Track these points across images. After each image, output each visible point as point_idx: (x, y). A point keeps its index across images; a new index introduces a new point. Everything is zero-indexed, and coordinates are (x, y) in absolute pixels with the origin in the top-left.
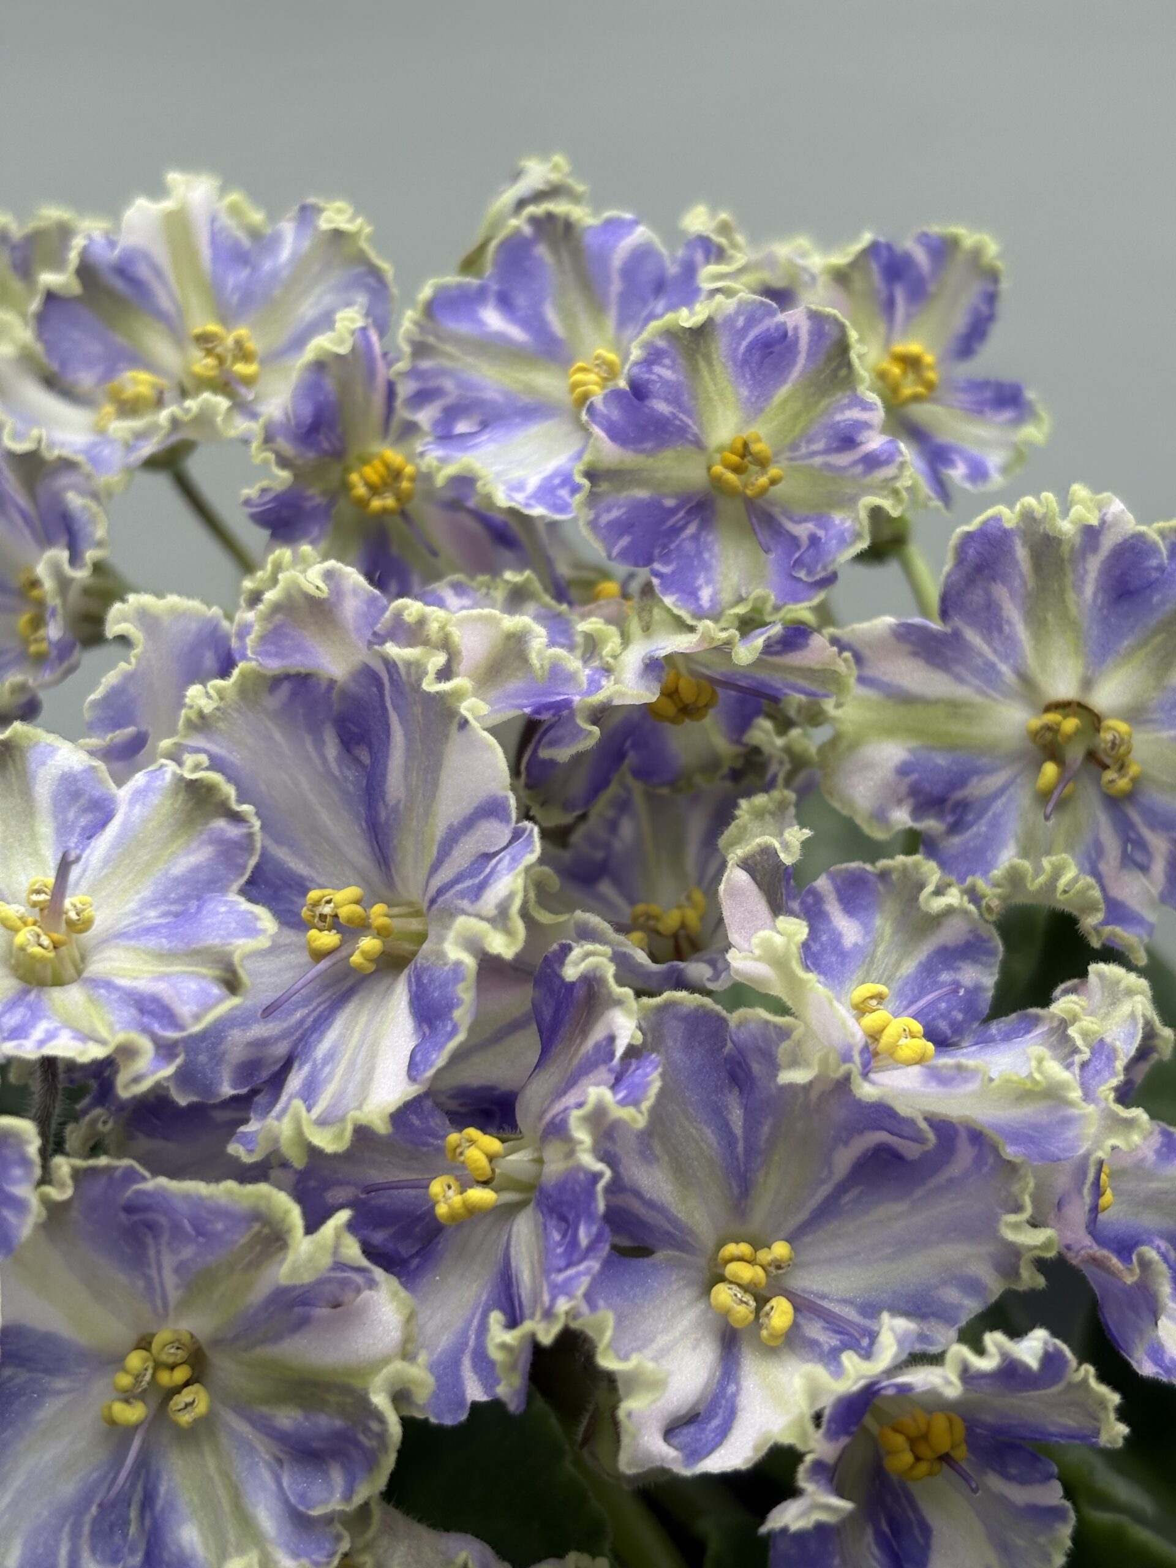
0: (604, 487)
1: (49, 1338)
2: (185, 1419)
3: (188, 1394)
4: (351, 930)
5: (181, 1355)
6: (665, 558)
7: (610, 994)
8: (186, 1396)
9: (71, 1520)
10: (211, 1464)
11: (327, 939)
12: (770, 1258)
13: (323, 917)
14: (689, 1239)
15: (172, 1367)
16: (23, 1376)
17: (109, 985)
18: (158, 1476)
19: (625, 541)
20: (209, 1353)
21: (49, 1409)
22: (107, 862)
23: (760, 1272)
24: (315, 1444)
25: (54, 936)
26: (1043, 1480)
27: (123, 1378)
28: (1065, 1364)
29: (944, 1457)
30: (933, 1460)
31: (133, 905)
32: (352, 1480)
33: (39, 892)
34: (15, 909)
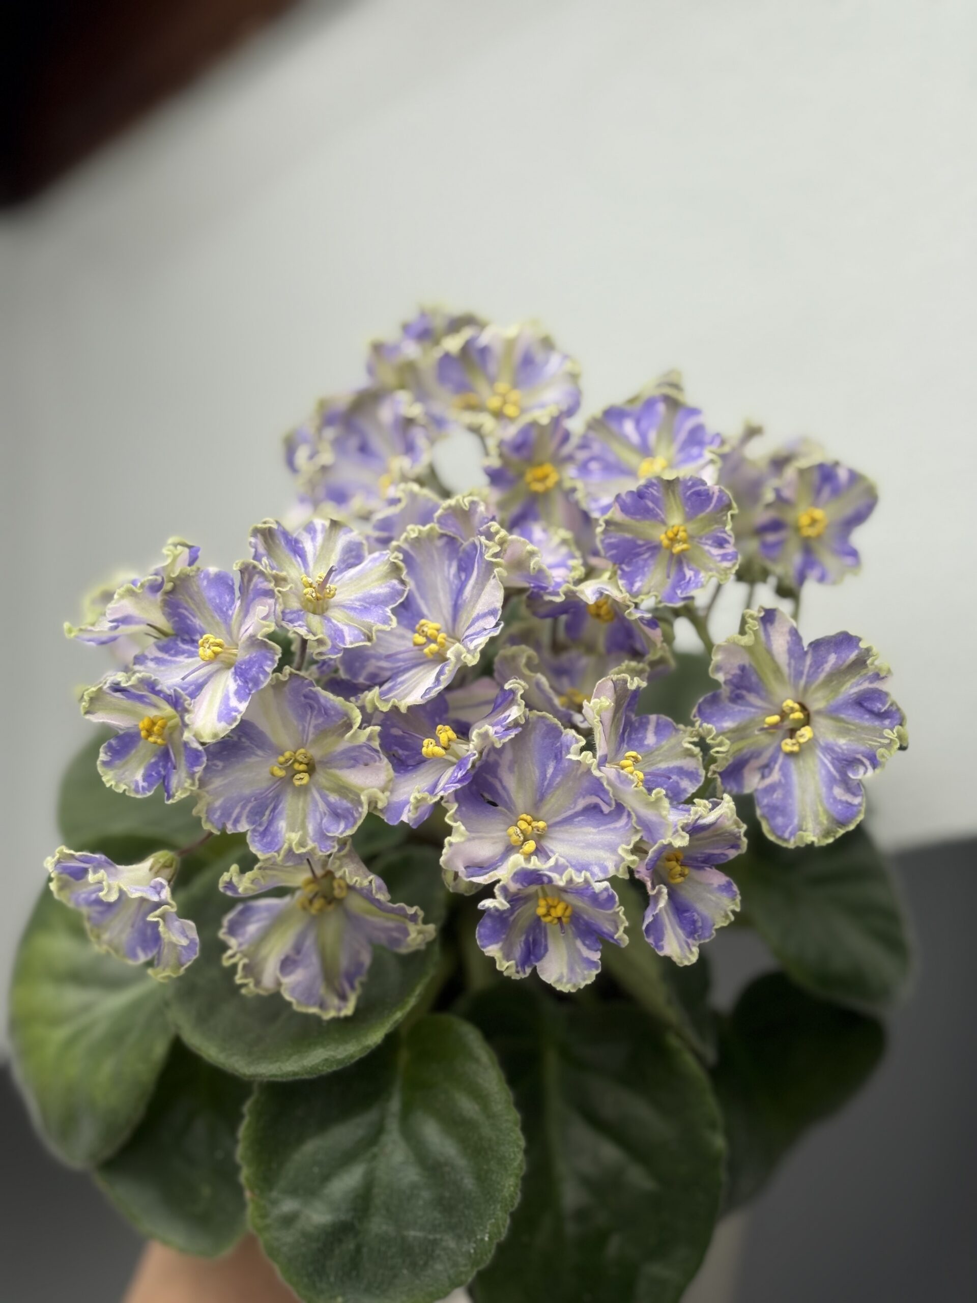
1: (261, 733)
2: (297, 783)
3: (303, 775)
4: (431, 640)
5: (305, 760)
7: (517, 700)
8: (301, 775)
9: (245, 801)
10: (301, 804)
11: (421, 639)
12: (536, 825)
13: (423, 631)
14: (512, 807)
15: (301, 763)
16: (247, 743)
17: (329, 620)
18: (281, 802)
20: (316, 766)
21: (253, 760)
22: (351, 578)
23: (530, 828)
24: (339, 811)
25: (319, 595)
26: (596, 951)
27: (281, 759)
28: (615, 902)
29: (559, 919)
30: (555, 918)
31: (352, 597)
32: (346, 828)
33: (320, 577)
34: (310, 580)
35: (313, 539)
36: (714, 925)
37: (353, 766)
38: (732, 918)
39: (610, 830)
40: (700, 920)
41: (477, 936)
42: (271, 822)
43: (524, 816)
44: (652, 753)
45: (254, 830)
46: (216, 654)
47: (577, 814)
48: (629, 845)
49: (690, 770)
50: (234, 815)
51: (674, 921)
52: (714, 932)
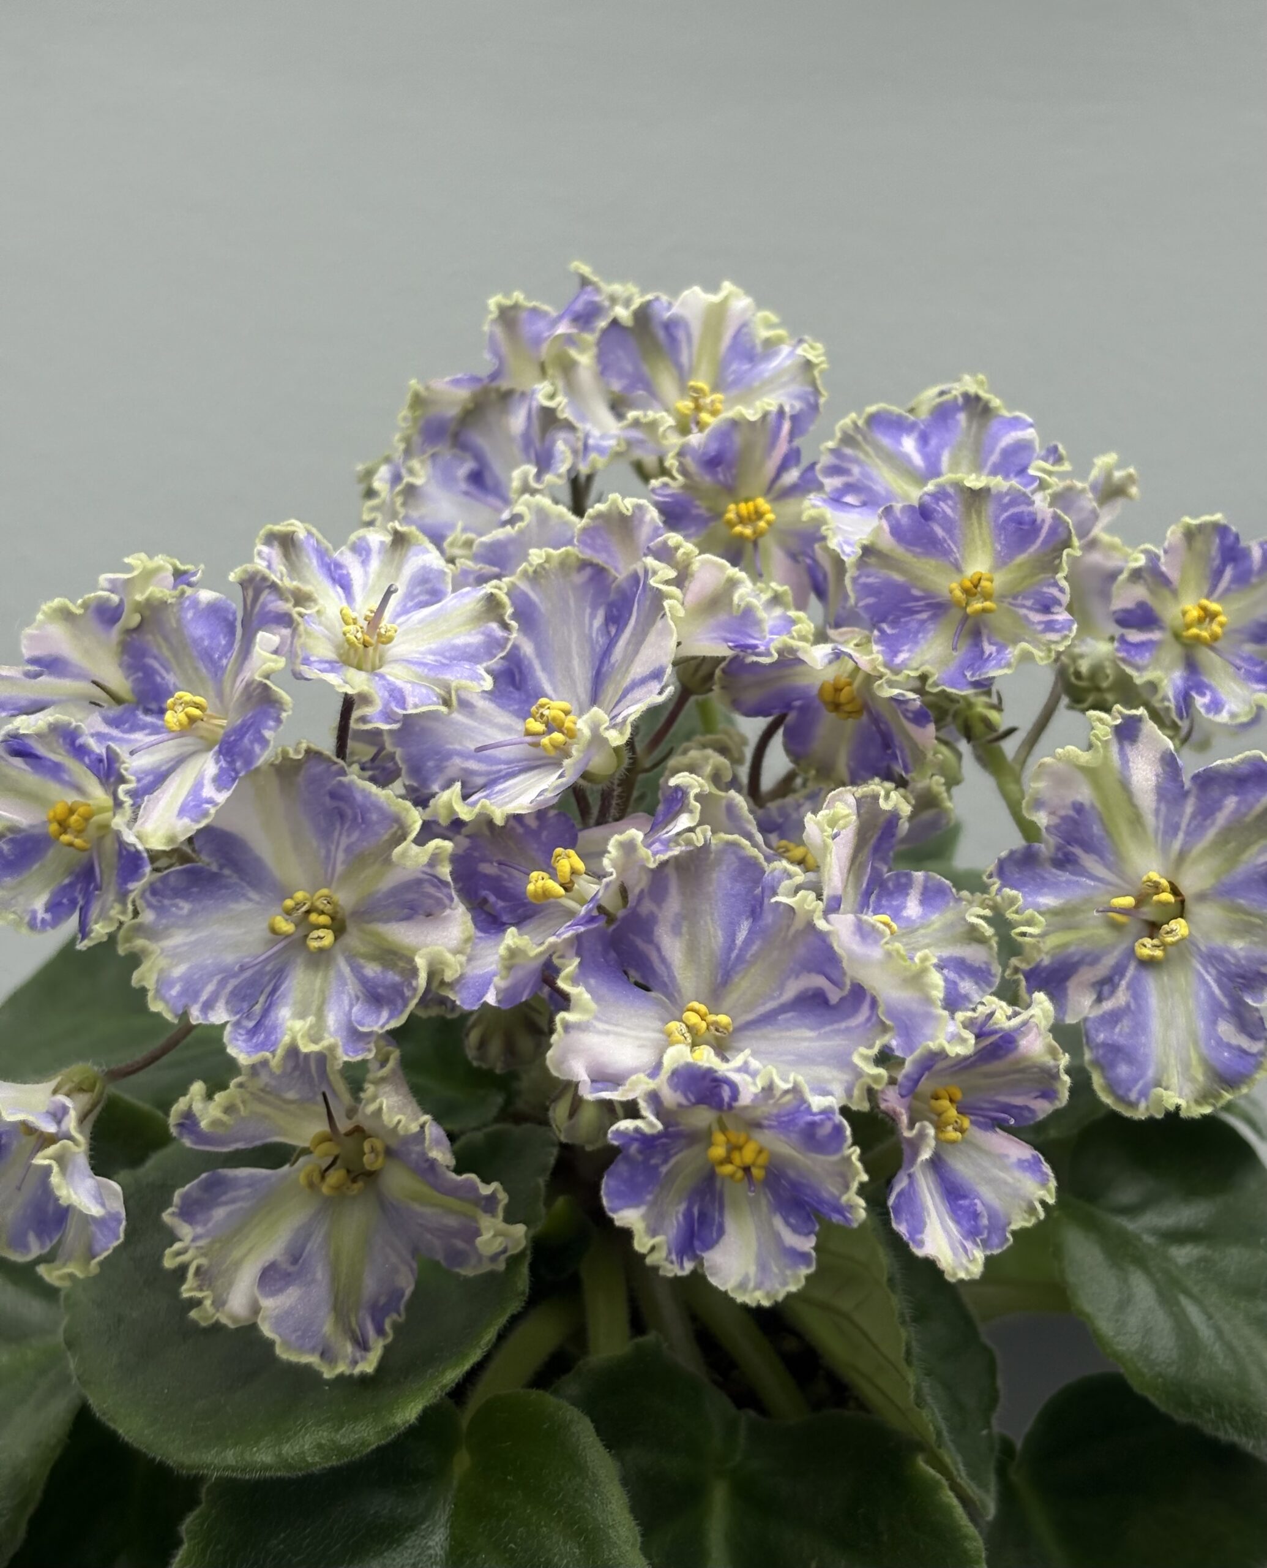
0: (872, 560)
1: (258, 861)
2: (314, 944)
3: (324, 932)
4: (552, 726)
5: (329, 908)
6: (894, 624)
7: (688, 804)
8: (321, 933)
9: (223, 975)
10: (318, 983)
11: (538, 726)
12: (714, 1021)
13: (542, 715)
14: (676, 994)
15: (322, 913)
16: (235, 879)
18: (285, 980)
19: (871, 600)
20: (347, 918)
21: (242, 906)
22: (421, 622)
23: (704, 1025)
24: (380, 990)
25: (367, 638)
26: (807, 1234)
27: (289, 903)
28: (844, 1138)
29: (747, 1170)
30: (739, 1167)
31: (422, 649)
32: (391, 1017)
33: (372, 611)
34: (354, 615)
35: (365, 563)
36: (1009, 1224)
37: (408, 918)
38: (1042, 1215)
39: (838, 1032)
40: (985, 1214)
41: (602, 1193)
42: (266, 1012)
43: (695, 1005)
44: (912, 932)
45: (237, 1024)
46: (192, 720)
47: (783, 1009)
48: (871, 1047)
49: (977, 965)
50: (204, 997)
51: (943, 1209)
52: (1009, 1236)
